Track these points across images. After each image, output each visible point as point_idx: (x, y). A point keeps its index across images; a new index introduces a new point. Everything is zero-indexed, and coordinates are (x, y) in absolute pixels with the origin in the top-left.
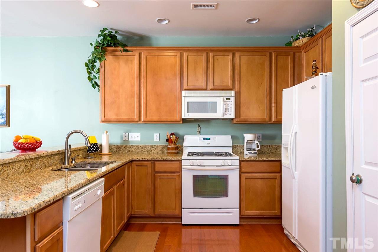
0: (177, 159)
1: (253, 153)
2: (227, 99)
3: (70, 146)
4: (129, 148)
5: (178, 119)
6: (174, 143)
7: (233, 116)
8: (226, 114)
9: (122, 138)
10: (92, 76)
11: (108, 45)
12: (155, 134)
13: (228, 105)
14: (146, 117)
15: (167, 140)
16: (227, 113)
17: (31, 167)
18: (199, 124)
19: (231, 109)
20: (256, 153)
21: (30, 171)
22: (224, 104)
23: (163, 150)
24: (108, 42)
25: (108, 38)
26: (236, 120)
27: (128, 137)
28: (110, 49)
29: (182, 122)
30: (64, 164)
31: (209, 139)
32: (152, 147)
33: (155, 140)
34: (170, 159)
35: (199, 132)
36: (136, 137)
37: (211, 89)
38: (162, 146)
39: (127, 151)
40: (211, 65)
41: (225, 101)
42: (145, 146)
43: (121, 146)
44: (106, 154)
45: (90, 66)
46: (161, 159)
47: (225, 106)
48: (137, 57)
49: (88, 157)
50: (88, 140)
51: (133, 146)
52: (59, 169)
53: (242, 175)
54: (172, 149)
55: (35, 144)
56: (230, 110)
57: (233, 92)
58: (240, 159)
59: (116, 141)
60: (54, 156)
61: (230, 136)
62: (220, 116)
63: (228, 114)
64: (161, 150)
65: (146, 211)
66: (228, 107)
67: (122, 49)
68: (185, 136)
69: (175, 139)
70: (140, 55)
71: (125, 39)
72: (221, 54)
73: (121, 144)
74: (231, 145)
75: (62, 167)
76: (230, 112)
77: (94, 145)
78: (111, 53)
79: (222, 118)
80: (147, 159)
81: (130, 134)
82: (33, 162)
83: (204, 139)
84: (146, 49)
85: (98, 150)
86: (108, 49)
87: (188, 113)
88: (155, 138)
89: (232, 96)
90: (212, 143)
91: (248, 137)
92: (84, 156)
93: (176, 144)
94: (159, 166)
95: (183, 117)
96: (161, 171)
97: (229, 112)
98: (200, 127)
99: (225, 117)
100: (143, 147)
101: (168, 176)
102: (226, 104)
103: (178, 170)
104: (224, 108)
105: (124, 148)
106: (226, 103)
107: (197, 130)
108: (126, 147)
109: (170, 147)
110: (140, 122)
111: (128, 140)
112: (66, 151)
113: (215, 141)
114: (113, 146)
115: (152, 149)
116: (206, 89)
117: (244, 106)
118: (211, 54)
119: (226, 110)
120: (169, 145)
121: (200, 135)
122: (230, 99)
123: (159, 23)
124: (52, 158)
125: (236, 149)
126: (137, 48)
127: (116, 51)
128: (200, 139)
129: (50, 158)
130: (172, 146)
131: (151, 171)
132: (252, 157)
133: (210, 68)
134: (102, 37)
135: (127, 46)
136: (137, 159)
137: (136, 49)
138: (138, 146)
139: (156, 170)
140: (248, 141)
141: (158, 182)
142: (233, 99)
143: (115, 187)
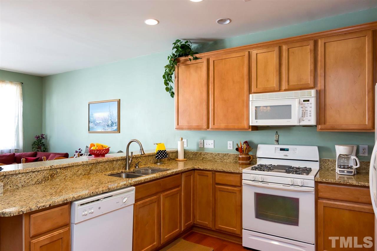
0: (237, 172)
1: (345, 172)
2: (304, 101)
3: (132, 153)
4: (204, 155)
5: (246, 127)
6: (245, 153)
7: (313, 122)
8: (303, 120)
9: (198, 145)
10: (169, 87)
11: (180, 56)
12: (229, 142)
13: (306, 108)
14: (214, 124)
15: (237, 149)
16: (305, 118)
17: (90, 171)
18: (277, 132)
19: (310, 113)
20: (351, 172)
21: (89, 173)
22: (301, 107)
23: (236, 160)
24: (180, 53)
25: (180, 49)
26: (319, 127)
27: (203, 144)
28: (182, 59)
29: (250, 130)
30: (126, 169)
31: (288, 150)
32: (225, 155)
33: (229, 148)
34: (230, 171)
35: (277, 141)
36: (211, 144)
37: (285, 90)
38: (234, 155)
39: (201, 158)
40: (285, 60)
41: (302, 104)
42: (219, 154)
43: (196, 152)
44: (181, 160)
45: (167, 77)
46: (220, 170)
47: (301, 109)
48: (205, 64)
49: (158, 162)
50: (142, 148)
51: (207, 153)
52: (119, 173)
53: (320, 201)
54: (243, 159)
55: (102, 151)
56: (309, 115)
57: (313, 92)
58: (316, 180)
59: (192, 147)
60: (116, 162)
61: (316, 148)
62: (296, 123)
63: (305, 120)
64: (234, 160)
65: (207, 223)
66: (306, 111)
67: (191, 57)
68: (259, 146)
69: (246, 148)
70: (208, 60)
71: (201, 46)
72: (298, 44)
73: (197, 151)
74: (318, 159)
75: (122, 172)
76: (309, 118)
77: (162, 152)
78: (183, 63)
79: (298, 124)
80: (207, 169)
81: (205, 141)
82: (92, 166)
83: (282, 150)
84: (214, 53)
85: (166, 156)
86: (180, 59)
87: (255, 119)
88: (228, 146)
89: (312, 96)
90: (290, 155)
91: (341, 150)
92: (155, 161)
93: (248, 154)
94: (220, 178)
95: (251, 124)
96: (221, 183)
97: (306, 118)
98: (278, 136)
99: (303, 123)
100: (216, 155)
101: (227, 189)
102: (304, 107)
103: (239, 185)
104: (301, 112)
105: (199, 155)
106: (302, 106)
107: (275, 138)
108: (201, 154)
109: (241, 156)
110: (208, 130)
111: (203, 147)
112: (127, 157)
113: (296, 152)
114: (190, 152)
115: (225, 157)
116: (280, 90)
117: (332, 109)
118: (284, 48)
119: (304, 114)
120: (241, 155)
121: (278, 144)
122: (308, 101)
123: (221, 24)
124: (114, 163)
125: (326, 164)
126: (206, 54)
127: (186, 60)
128: (276, 149)
129: (112, 163)
130: (244, 156)
131: (211, 182)
132: (344, 178)
133: (284, 64)
134: (175, 50)
135: (198, 53)
136: (199, 168)
137: (204, 55)
138: (212, 154)
139: (217, 181)
140: (340, 155)
141: (218, 194)
142: (313, 101)
143: (162, 196)
